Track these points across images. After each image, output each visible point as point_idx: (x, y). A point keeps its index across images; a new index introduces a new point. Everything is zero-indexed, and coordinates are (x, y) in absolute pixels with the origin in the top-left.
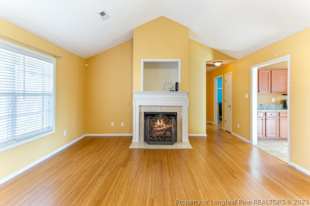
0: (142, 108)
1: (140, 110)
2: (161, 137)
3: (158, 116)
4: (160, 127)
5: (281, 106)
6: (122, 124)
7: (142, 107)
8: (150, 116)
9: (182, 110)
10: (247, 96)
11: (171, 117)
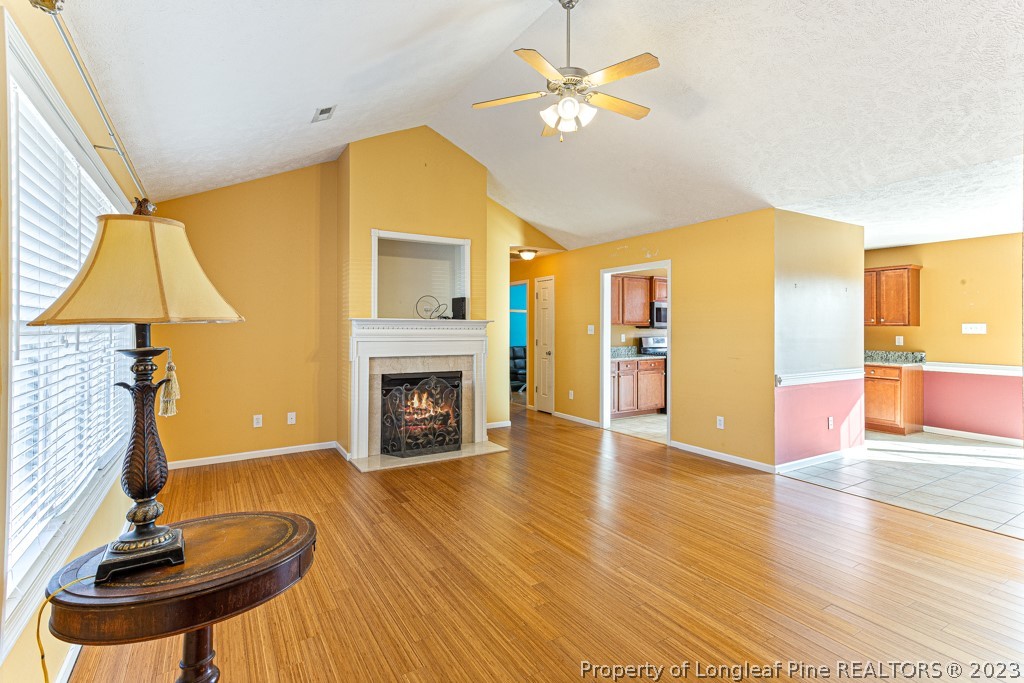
0: (376, 363)
1: (371, 368)
2: (435, 434)
3: (426, 383)
4: (419, 410)
5: (634, 349)
6: (292, 418)
7: (377, 360)
8: (394, 385)
9: (472, 366)
10: (591, 330)
11: (456, 383)
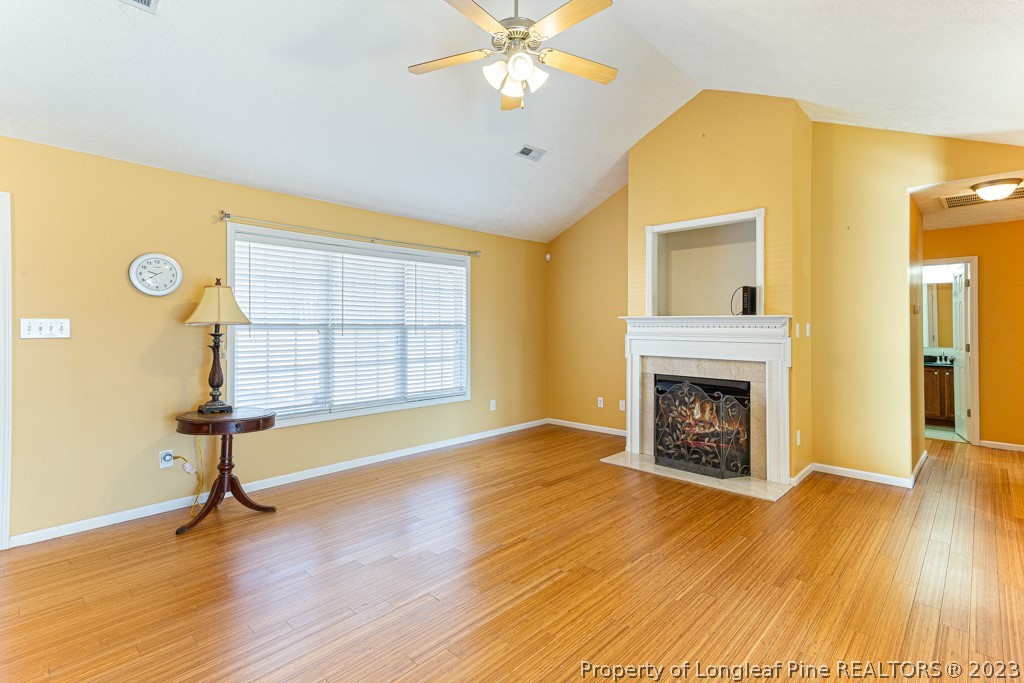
0: (648, 362)
1: (643, 366)
2: (689, 449)
3: (679, 388)
6: (622, 405)
7: (649, 359)
8: (666, 386)
9: (765, 377)
11: (715, 394)
